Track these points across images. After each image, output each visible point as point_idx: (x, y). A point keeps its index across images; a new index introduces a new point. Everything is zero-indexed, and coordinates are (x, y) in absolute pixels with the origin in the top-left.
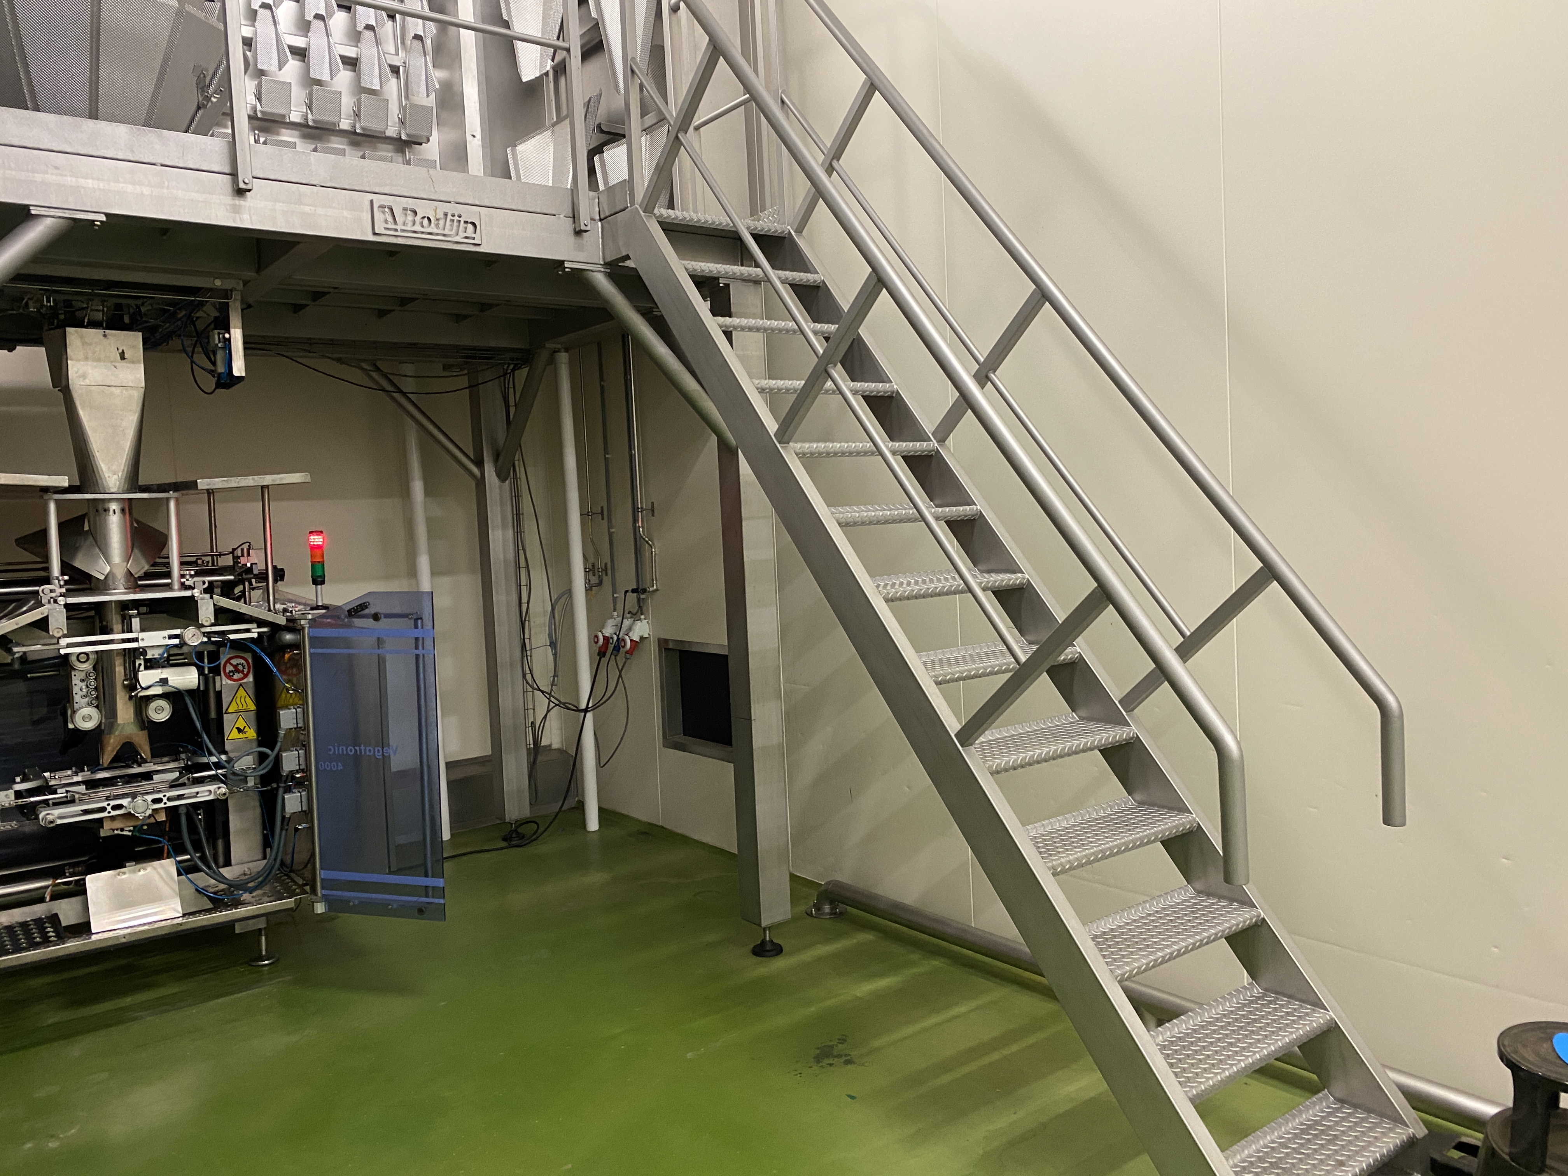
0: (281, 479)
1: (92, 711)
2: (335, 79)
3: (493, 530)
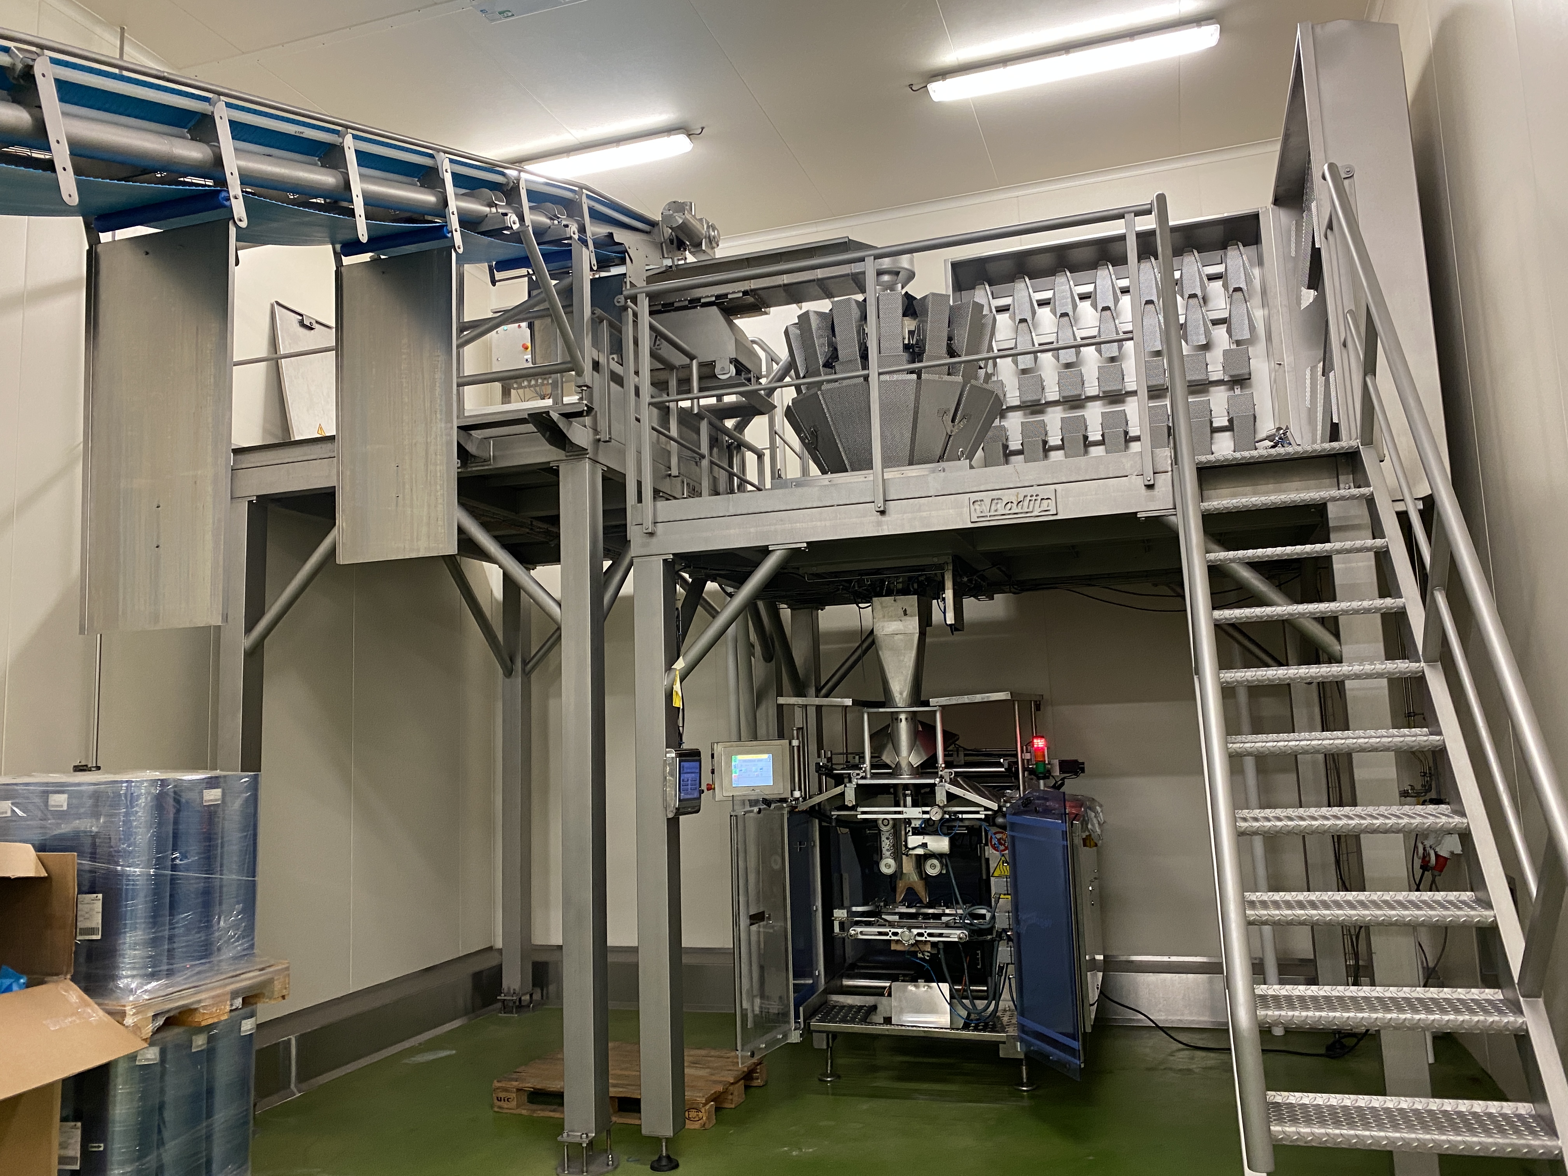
1: (891, 862)
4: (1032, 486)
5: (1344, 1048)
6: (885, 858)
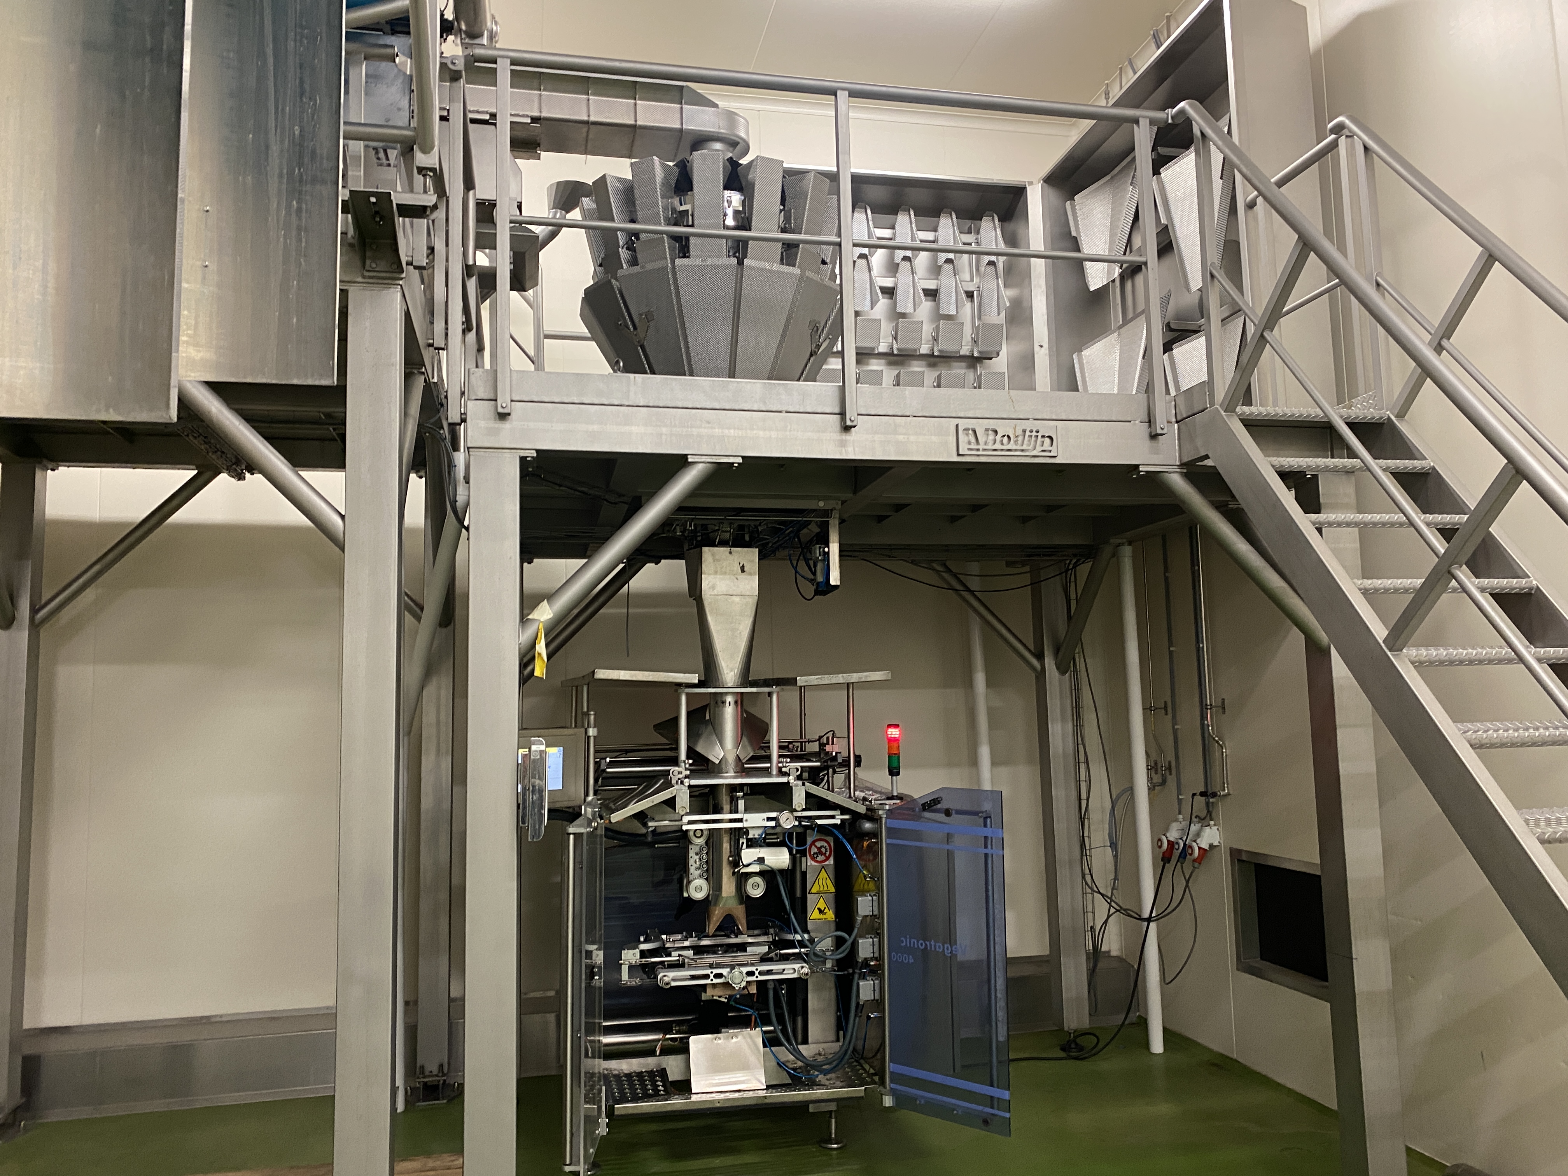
0: (866, 676)
1: (702, 883)
2: (917, 311)
3: (1052, 724)
4: (1028, 419)
5: (1081, 1049)
6: (694, 879)
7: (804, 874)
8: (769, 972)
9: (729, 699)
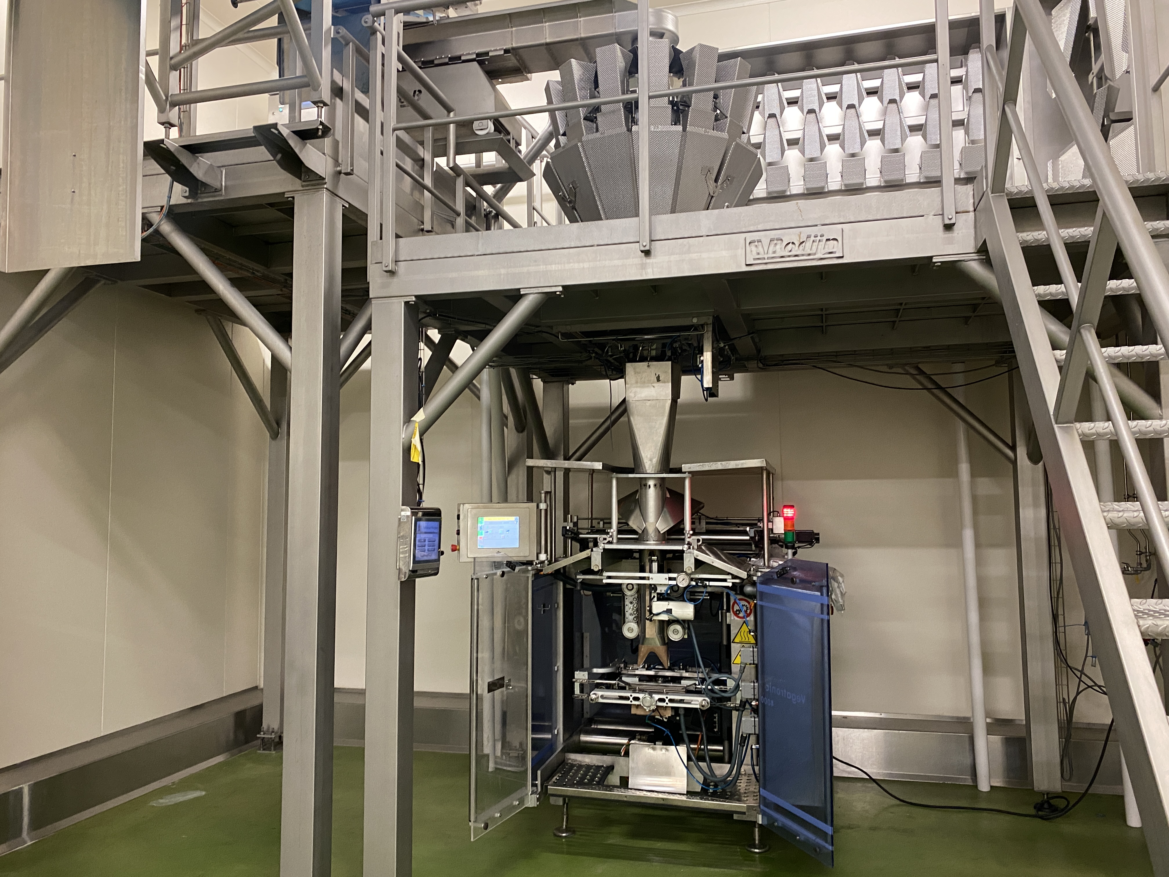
1: (634, 626)
4: (817, 226)
5: (1054, 809)
6: (628, 622)
7: (729, 626)
8: (681, 701)
9: (651, 483)
